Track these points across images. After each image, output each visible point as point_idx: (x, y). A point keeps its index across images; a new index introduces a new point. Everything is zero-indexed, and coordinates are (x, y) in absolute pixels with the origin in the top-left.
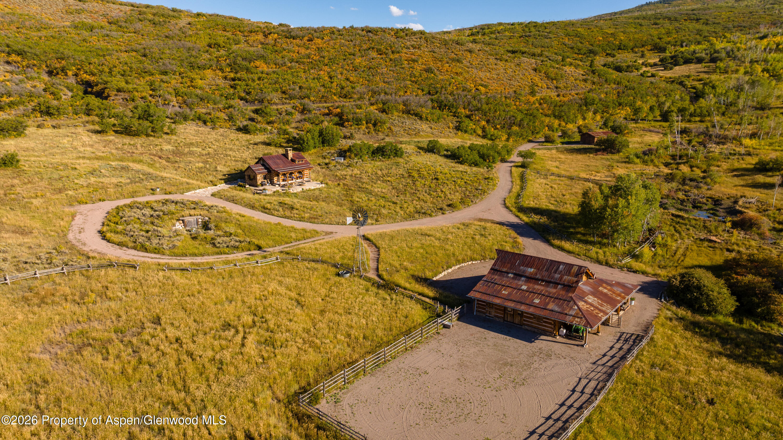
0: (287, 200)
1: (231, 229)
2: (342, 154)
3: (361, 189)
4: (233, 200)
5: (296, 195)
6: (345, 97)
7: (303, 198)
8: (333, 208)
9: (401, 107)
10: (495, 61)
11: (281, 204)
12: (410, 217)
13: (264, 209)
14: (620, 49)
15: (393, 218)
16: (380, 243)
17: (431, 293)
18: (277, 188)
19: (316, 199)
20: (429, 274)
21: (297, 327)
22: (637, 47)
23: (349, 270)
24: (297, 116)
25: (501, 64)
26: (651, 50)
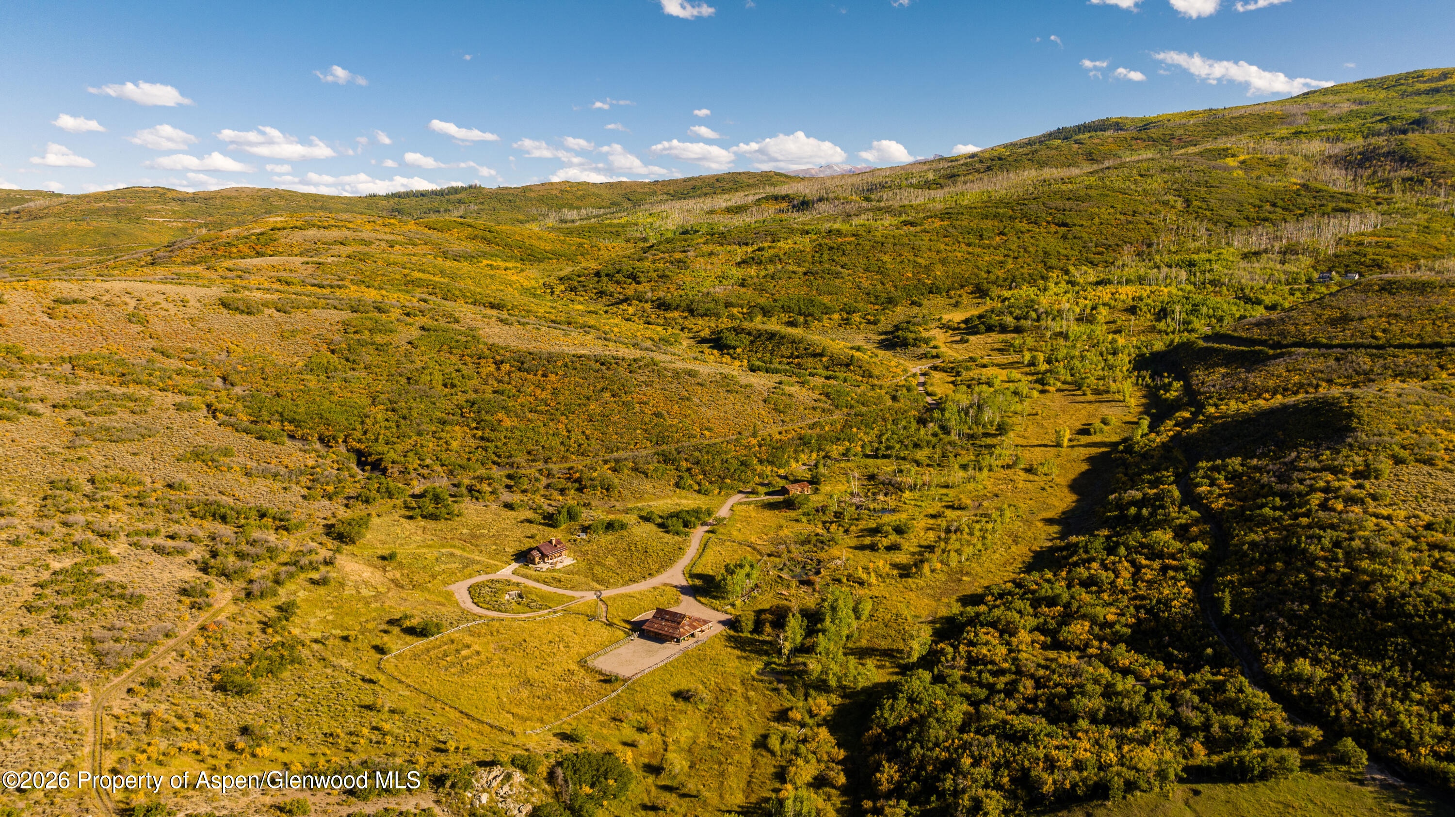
0: (556, 574)
1: (534, 597)
2: (585, 529)
3: (599, 563)
4: (525, 576)
5: (559, 570)
6: (583, 455)
7: (564, 573)
8: (584, 580)
9: (631, 464)
10: (725, 394)
11: (554, 578)
12: (626, 584)
13: (545, 583)
14: (931, 292)
15: (616, 585)
16: (609, 603)
17: (628, 627)
18: (548, 566)
19: (572, 573)
20: (629, 618)
21: (576, 641)
22: (954, 289)
23: (594, 618)
24: (544, 481)
25: (731, 396)
26: (972, 293)
